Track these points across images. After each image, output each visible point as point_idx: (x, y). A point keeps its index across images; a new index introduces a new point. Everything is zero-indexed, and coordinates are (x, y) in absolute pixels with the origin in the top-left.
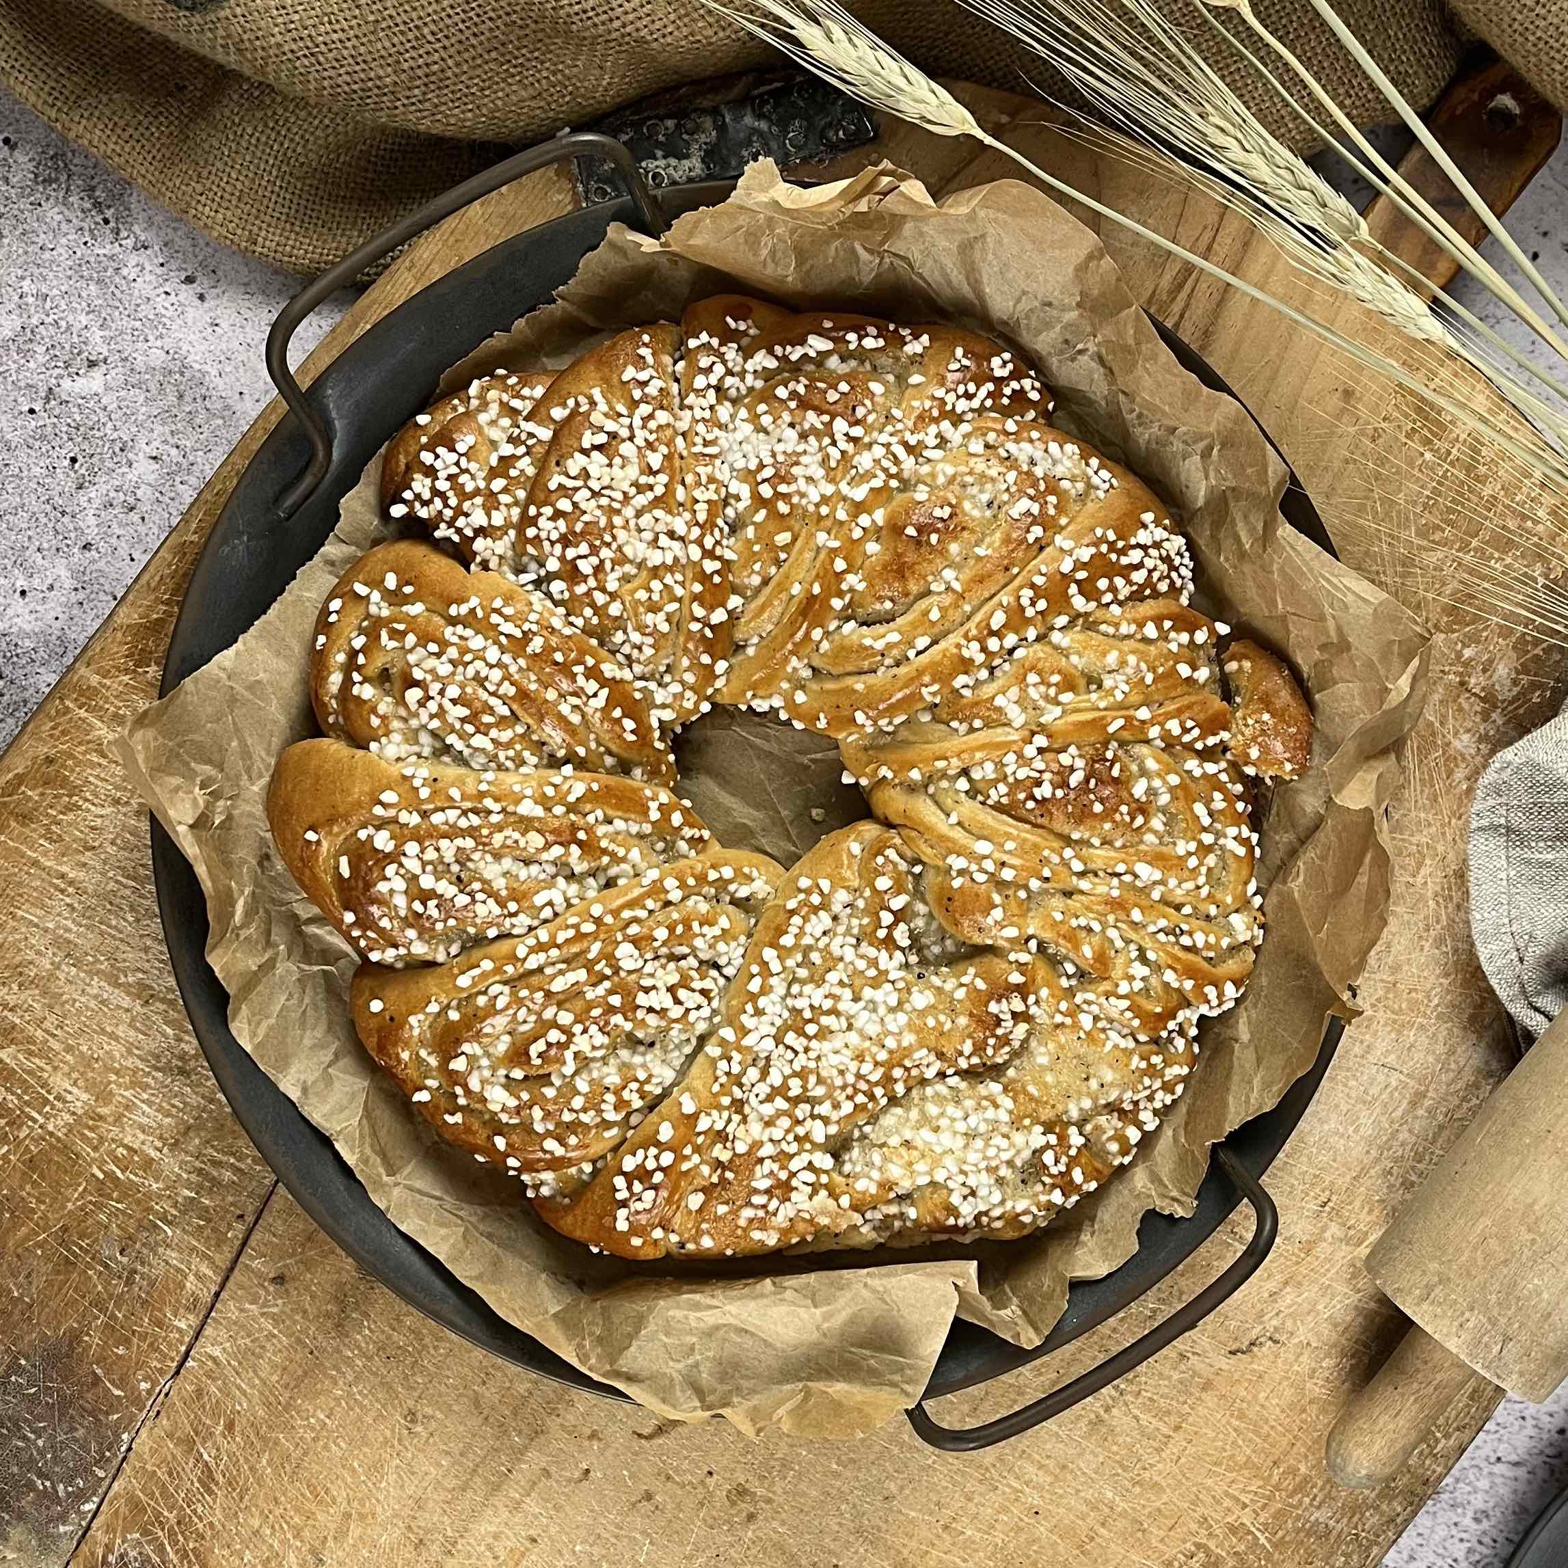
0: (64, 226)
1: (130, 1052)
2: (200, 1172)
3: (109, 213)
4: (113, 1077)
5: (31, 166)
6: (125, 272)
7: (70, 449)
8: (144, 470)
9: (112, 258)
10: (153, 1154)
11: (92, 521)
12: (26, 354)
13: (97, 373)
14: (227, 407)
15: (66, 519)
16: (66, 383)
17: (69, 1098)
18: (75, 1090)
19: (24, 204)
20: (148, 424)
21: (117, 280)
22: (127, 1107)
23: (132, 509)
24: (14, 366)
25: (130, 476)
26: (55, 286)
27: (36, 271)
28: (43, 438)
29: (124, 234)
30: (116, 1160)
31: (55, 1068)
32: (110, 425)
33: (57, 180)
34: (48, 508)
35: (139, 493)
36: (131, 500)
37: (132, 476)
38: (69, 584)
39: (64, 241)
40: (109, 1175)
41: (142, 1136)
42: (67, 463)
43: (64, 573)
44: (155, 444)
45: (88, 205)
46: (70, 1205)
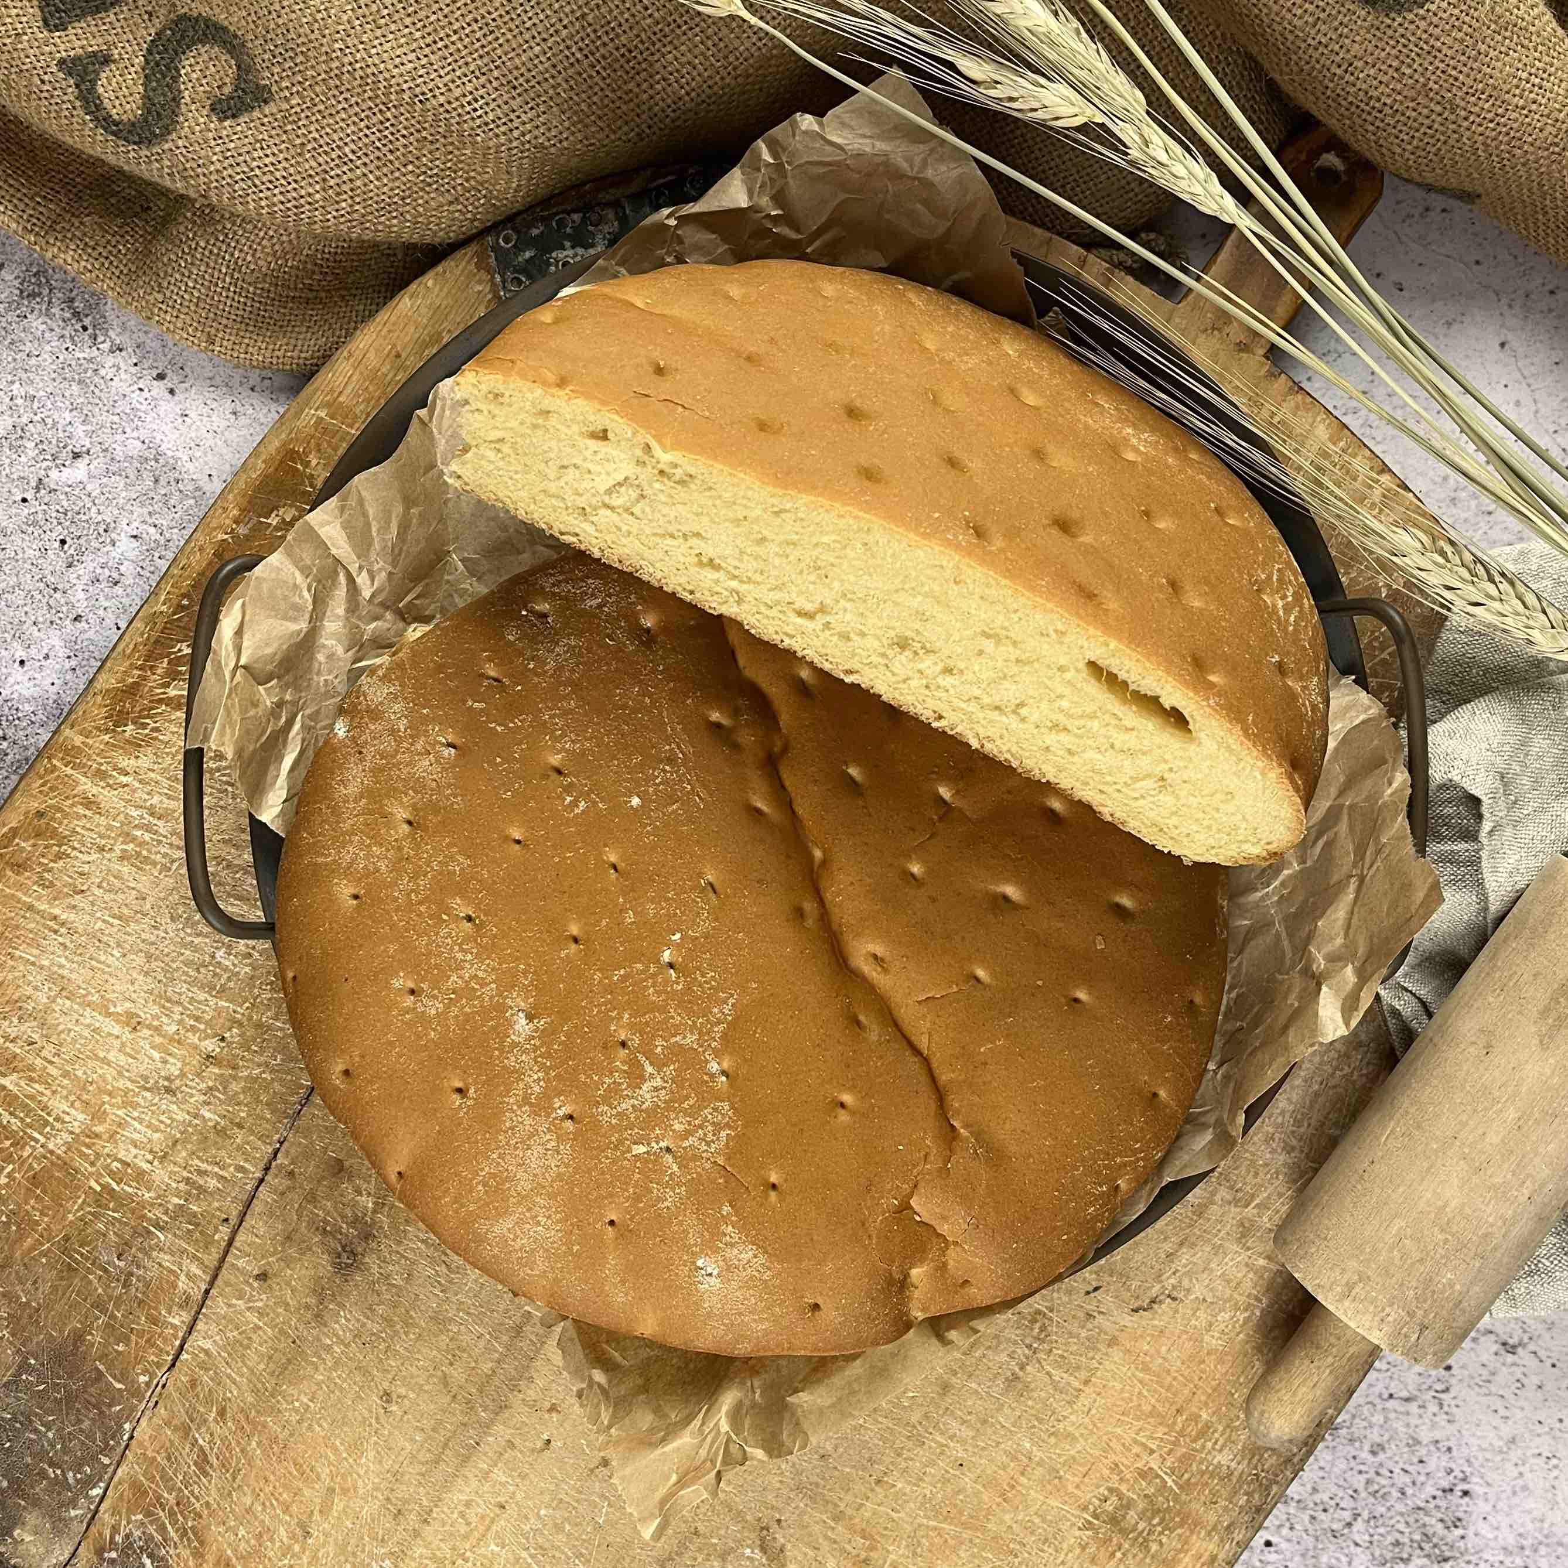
0: (47, 335)
1: (120, 1074)
2: (188, 1181)
3: (87, 321)
4: (106, 1098)
5: (16, 283)
6: (103, 372)
7: (59, 533)
8: (126, 546)
9: (90, 361)
10: (145, 1166)
11: (81, 595)
12: (18, 450)
13: (82, 463)
14: (198, 489)
15: (58, 595)
16: (54, 474)
17: (67, 1118)
18: (73, 1112)
19: (11, 317)
20: (128, 507)
21: (97, 380)
22: (120, 1125)
23: (116, 583)
24: (8, 461)
25: (114, 554)
26: (41, 387)
27: (24, 376)
28: (35, 523)
29: (100, 339)
30: (111, 1174)
31: (54, 1092)
32: (94, 509)
33: (39, 294)
34: (42, 585)
35: (123, 569)
36: (115, 575)
37: (115, 553)
38: (62, 652)
39: (48, 348)
40: (105, 1187)
41: (134, 1151)
42: (57, 544)
43: (57, 642)
44: (135, 524)
45: (68, 315)
46: (71, 1217)
